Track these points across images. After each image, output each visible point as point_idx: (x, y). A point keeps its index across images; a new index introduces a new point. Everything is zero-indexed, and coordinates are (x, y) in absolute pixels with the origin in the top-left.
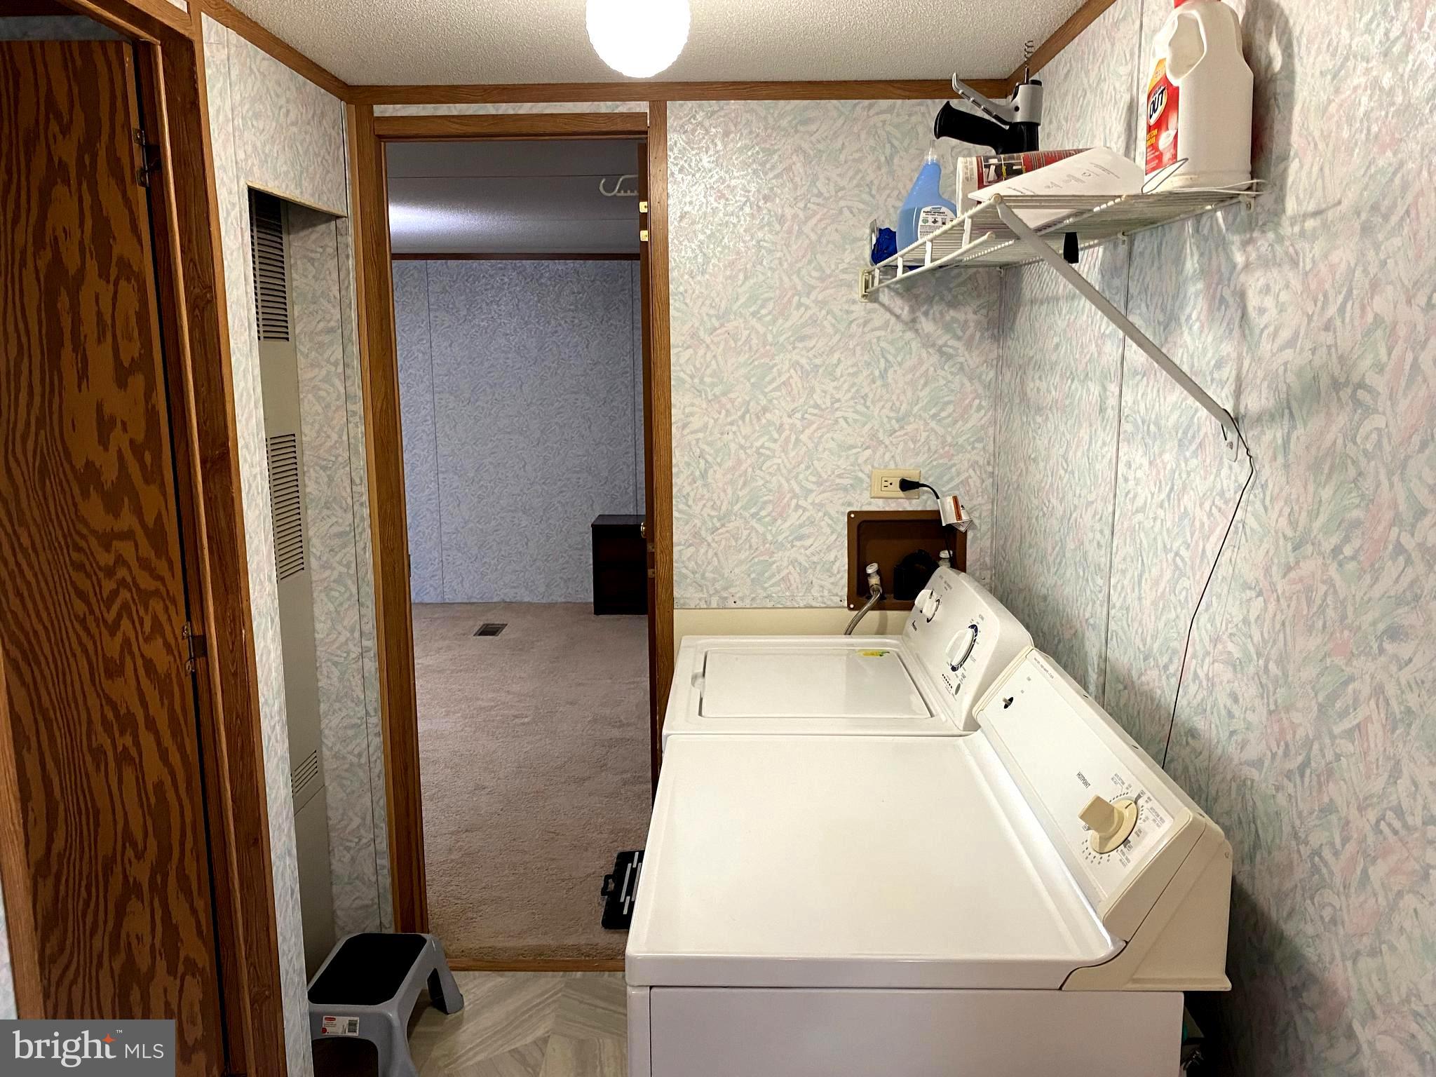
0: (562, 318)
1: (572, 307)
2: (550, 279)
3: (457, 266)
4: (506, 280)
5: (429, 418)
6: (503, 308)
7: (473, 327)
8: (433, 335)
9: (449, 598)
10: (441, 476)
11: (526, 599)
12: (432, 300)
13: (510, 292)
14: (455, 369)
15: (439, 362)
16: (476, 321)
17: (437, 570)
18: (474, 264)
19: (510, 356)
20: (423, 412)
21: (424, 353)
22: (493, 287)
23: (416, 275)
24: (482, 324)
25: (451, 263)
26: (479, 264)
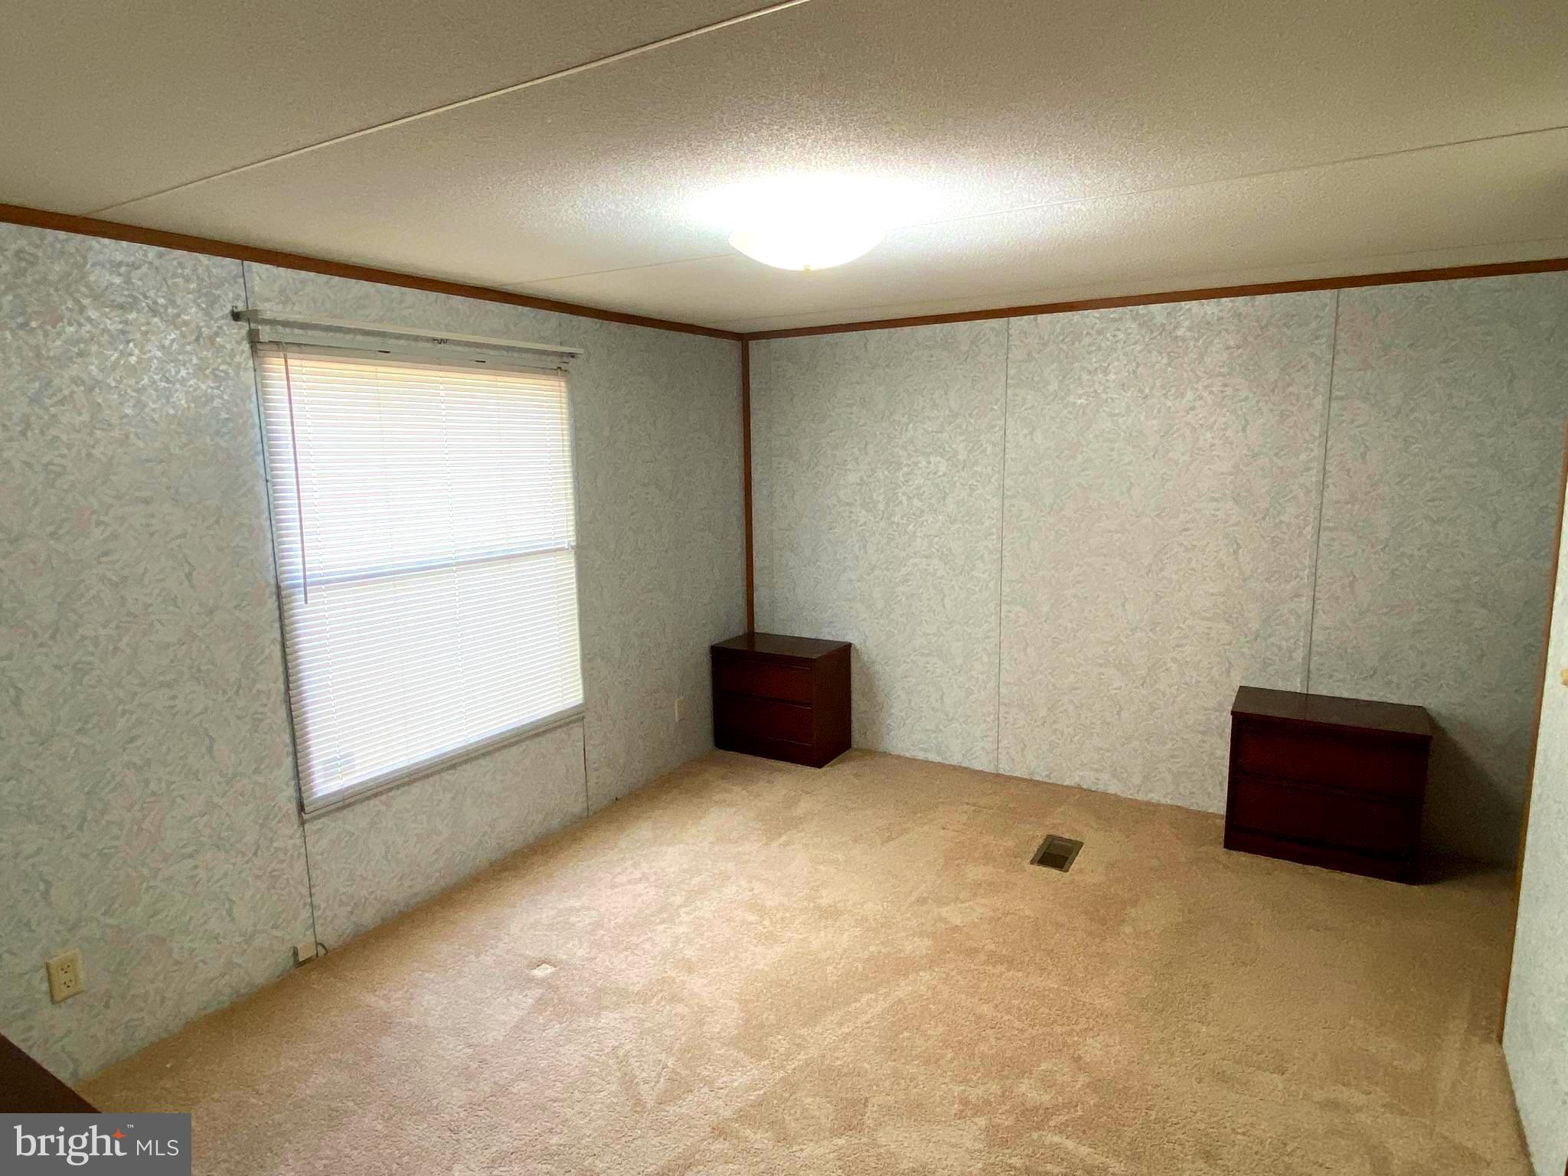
0: (1205, 387)
1: (1224, 370)
2: (1190, 329)
3: (1051, 322)
4: (1121, 336)
5: (994, 530)
6: (1112, 377)
7: (1065, 406)
8: (1009, 420)
9: (1005, 768)
10: (1004, 607)
11: (1112, 790)
12: (1012, 372)
13: (1126, 354)
14: (1035, 465)
15: (1013, 456)
16: (1071, 399)
17: (990, 729)
18: (1075, 316)
19: (1116, 445)
20: (987, 523)
21: (994, 445)
22: (1100, 348)
23: (993, 340)
24: (1079, 402)
25: (1044, 319)
26: (1082, 316)
